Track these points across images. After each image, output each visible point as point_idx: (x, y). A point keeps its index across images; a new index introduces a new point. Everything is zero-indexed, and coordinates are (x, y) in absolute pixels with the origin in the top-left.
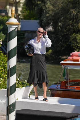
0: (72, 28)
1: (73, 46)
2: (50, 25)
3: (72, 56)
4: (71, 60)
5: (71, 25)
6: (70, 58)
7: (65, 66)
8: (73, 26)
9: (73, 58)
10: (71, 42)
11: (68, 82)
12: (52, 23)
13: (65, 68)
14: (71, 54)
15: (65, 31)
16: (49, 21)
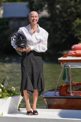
0: (75, 11)
1: (77, 37)
2: (44, 8)
3: (75, 49)
4: (73, 56)
5: (73, 7)
6: (71, 53)
7: (65, 64)
8: (76, 9)
9: (75, 53)
10: (74, 31)
11: (70, 86)
12: (46, 6)
13: (65, 67)
14: (73, 47)
15: (65, 15)
16: (43, 3)
